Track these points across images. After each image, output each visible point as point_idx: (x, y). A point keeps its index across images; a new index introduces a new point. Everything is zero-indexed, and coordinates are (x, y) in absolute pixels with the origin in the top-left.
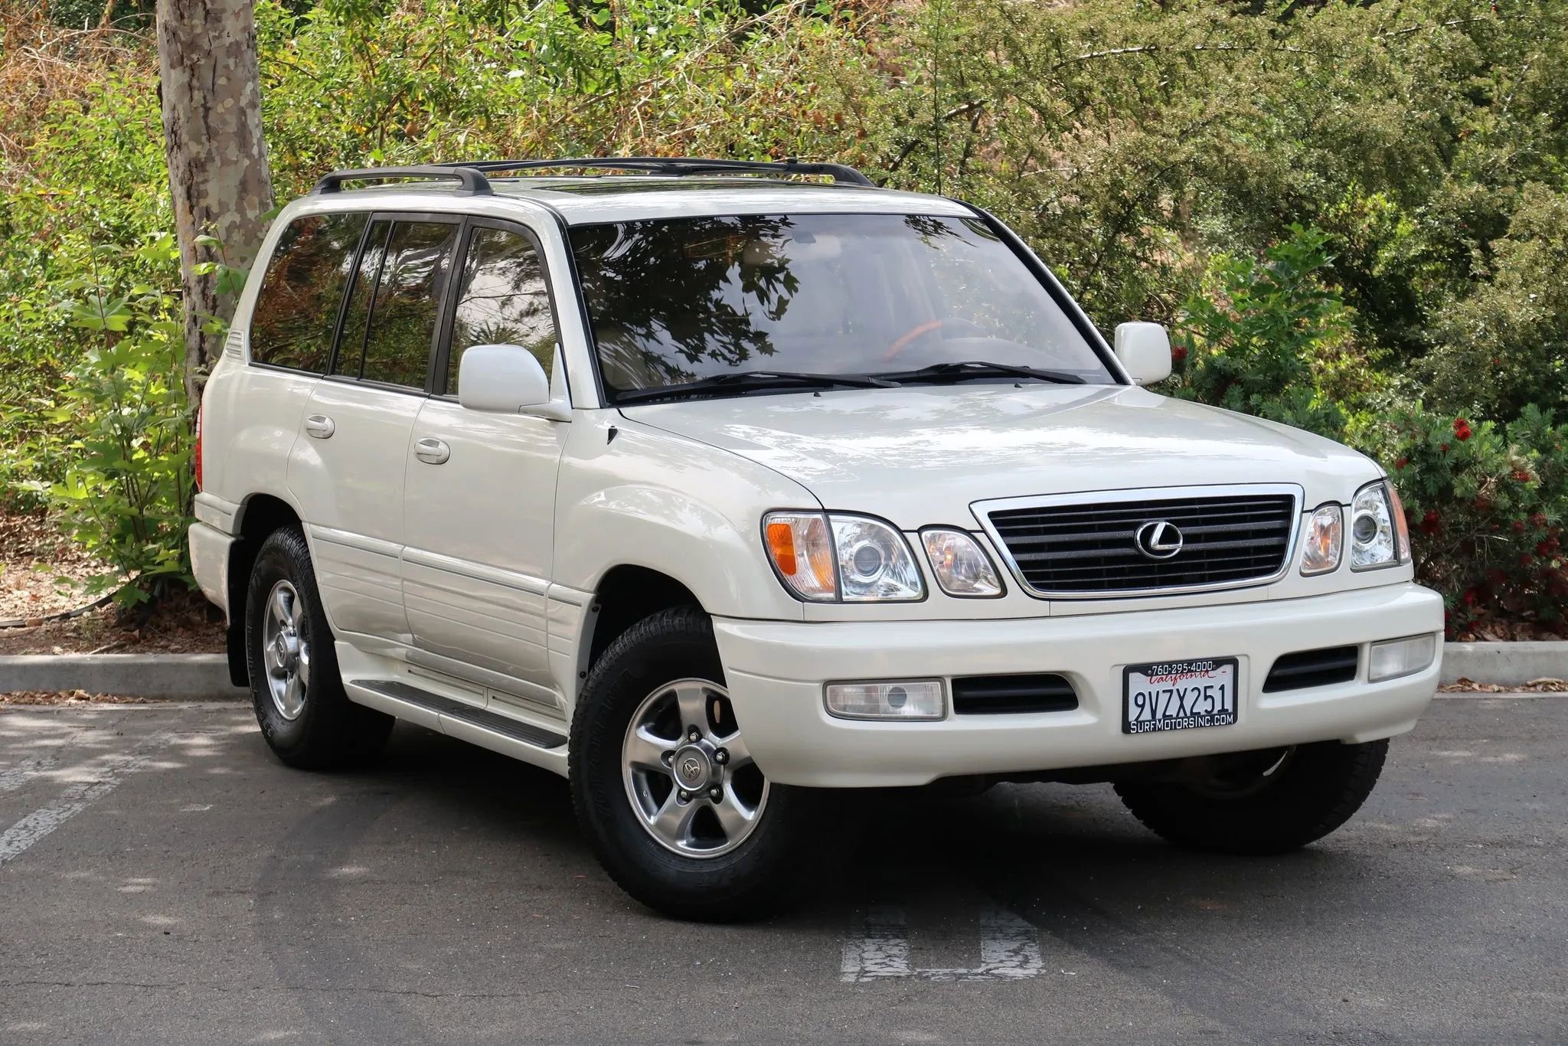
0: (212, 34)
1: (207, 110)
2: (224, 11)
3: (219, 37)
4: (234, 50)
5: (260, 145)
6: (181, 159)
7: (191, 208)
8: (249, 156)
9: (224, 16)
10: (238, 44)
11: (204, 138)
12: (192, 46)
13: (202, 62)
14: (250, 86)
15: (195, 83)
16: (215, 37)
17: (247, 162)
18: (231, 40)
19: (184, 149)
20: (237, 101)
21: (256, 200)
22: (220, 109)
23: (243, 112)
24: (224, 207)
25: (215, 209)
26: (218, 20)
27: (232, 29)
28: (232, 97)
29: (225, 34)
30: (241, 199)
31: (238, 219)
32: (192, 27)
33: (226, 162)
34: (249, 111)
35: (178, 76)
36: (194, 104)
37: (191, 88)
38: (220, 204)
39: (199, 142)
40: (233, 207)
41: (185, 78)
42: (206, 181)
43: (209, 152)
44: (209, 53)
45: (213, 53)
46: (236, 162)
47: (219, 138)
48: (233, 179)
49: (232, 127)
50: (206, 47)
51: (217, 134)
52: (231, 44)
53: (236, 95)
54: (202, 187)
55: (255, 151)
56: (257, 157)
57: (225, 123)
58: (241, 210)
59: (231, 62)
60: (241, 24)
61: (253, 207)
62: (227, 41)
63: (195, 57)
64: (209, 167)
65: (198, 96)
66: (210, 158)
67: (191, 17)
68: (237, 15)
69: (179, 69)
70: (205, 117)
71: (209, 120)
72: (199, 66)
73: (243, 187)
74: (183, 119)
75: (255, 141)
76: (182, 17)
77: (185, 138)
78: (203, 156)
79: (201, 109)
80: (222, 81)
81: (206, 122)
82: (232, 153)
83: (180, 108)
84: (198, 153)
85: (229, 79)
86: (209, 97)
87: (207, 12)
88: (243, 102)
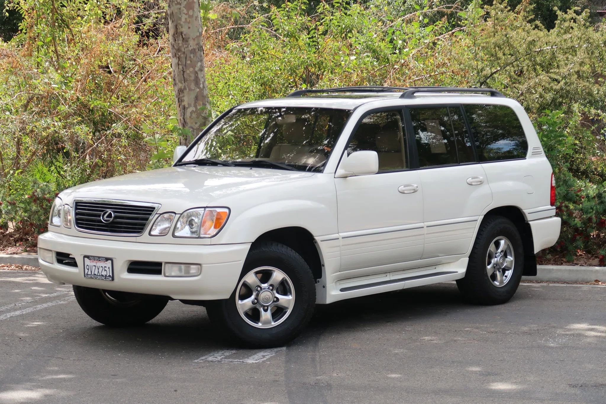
0: (185, 46)
1: (184, 72)
2: (189, 38)
3: (188, 47)
4: (193, 51)
5: (203, 84)
6: (176, 89)
7: (180, 105)
8: (199, 88)
9: (189, 40)
10: (194, 49)
11: (183, 82)
12: (179, 50)
13: (182, 56)
14: (199, 64)
15: (180, 63)
16: (186, 47)
17: (198, 90)
18: (192, 48)
19: (177, 85)
20: (194, 69)
21: (201, 103)
22: (188, 72)
23: (196, 73)
24: (190, 105)
25: (187, 106)
26: (187, 41)
27: (192, 44)
28: (192, 67)
29: (189, 46)
30: (195, 103)
31: (194, 109)
32: (179, 44)
33: (190, 90)
34: (199, 73)
35: (175, 61)
36: (179, 70)
37: (178, 65)
38: (188, 104)
39: (182, 83)
40: (193, 105)
41: (177, 61)
42: (184, 96)
43: (185, 86)
44: (184, 53)
45: (186, 52)
46: (194, 90)
47: (188, 82)
48: (193, 96)
49: (193, 77)
50: (183, 50)
51: (187, 80)
52: (192, 49)
53: (194, 67)
54: (182, 98)
55: (201, 86)
56: (202, 88)
57: (190, 76)
58: (195, 106)
59: (192, 55)
60: (196, 42)
61: (200, 105)
62: (190, 48)
63: (180, 54)
64: (185, 91)
65: (181, 67)
66: (185, 88)
67: (178, 40)
68: (194, 39)
69: (175, 58)
70: (183, 75)
71: (185, 76)
72: (181, 57)
73: (197, 98)
74: (176, 75)
75: (201, 83)
76: (175, 40)
77: (177, 82)
78: (183, 88)
79: (182, 72)
80: (189, 62)
81: (183, 76)
82: (193, 86)
83: (176, 71)
84: (181, 87)
85: (191, 61)
86: (184, 68)
87: (183, 39)
88: (197, 69)
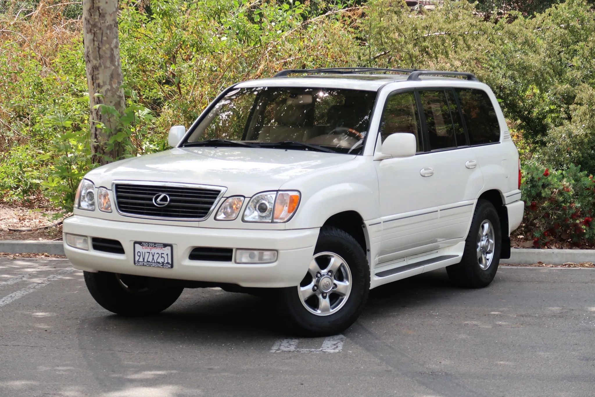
0: (101, 22)
1: (99, 48)
2: (106, 13)
3: (104, 22)
4: (110, 27)
5: (118, 61)
6: (90, 66)
7: (93, 83)
8: (114, 65)
9: (106, 15)
10: (111, 25)
11: (98, 59)
12: (94, 26)
13: (98, 31)
14: (115, 40)
15: (95, 39)
16: (103, 23)
17: (113, 67)
18: (109, 24)
19: (91, 62)
20: (110, 46)
21: (116, 81)
22: (104, 48)
23: (112, 50)
24: (104, 83)
25: (101, 84)
26: (104, 16)
27: (109, 20)
28: (108, 44)
29: (106, 22)
30: (111, 80)
31: (109, 87)
32: (95, 19)
33: (106, 67)
34: (114, 49)
35: (90, 36)
36: (95, 46)
37: (94, 41)
38: (104, 82)
39: (96, 60)
40: (108, 83)
41: (92, 37)
42: (98, 74)
43: (100, 64)
44: (100, 29)
45: (102, 29)
46: (109, 67)
47: (103, 59)
48: (108, 73)
49: (108, 55)
50: (99, 26)
51: (103, 57)
52: (108, 25)
53: (110, 43)
54: (97, 76)
55: (116, 63)
56: (117, 65)
57: (105, 53)
58: (111, 84)
59: (108, 32)
60: (112, 18)
61: (115, 83)
62: (107, 24)
63: (95, 29)
64: (100, 69)
65: (96, 43)
66: (100, 66)
67: (94, 15)
68: (111, 15)
69: (90, 34)
70: (99, 51)
72: (97, 33)
73: (112, 76)
74: (91, 52)
75: (116, 60)
76: (91, 15)
77: (91, 58)
78: (97, 65)
79: (97, 48)
80: (105, 38)
81: (99, 53)
82: (108, 64)
83: (90, 48)
84: (96, 64)
85: (107, 38)
86: (100, 44)
87: (100, 14)
88: (113, 46)
